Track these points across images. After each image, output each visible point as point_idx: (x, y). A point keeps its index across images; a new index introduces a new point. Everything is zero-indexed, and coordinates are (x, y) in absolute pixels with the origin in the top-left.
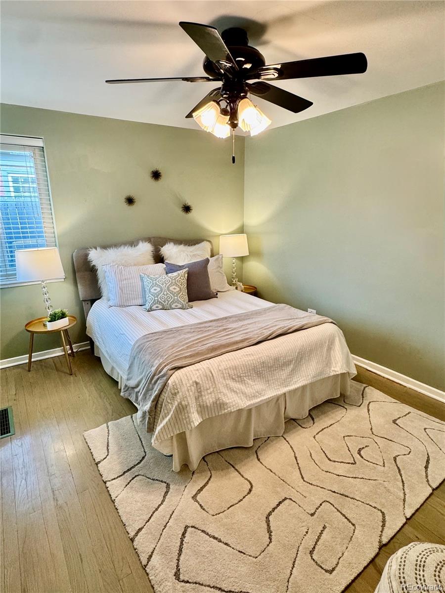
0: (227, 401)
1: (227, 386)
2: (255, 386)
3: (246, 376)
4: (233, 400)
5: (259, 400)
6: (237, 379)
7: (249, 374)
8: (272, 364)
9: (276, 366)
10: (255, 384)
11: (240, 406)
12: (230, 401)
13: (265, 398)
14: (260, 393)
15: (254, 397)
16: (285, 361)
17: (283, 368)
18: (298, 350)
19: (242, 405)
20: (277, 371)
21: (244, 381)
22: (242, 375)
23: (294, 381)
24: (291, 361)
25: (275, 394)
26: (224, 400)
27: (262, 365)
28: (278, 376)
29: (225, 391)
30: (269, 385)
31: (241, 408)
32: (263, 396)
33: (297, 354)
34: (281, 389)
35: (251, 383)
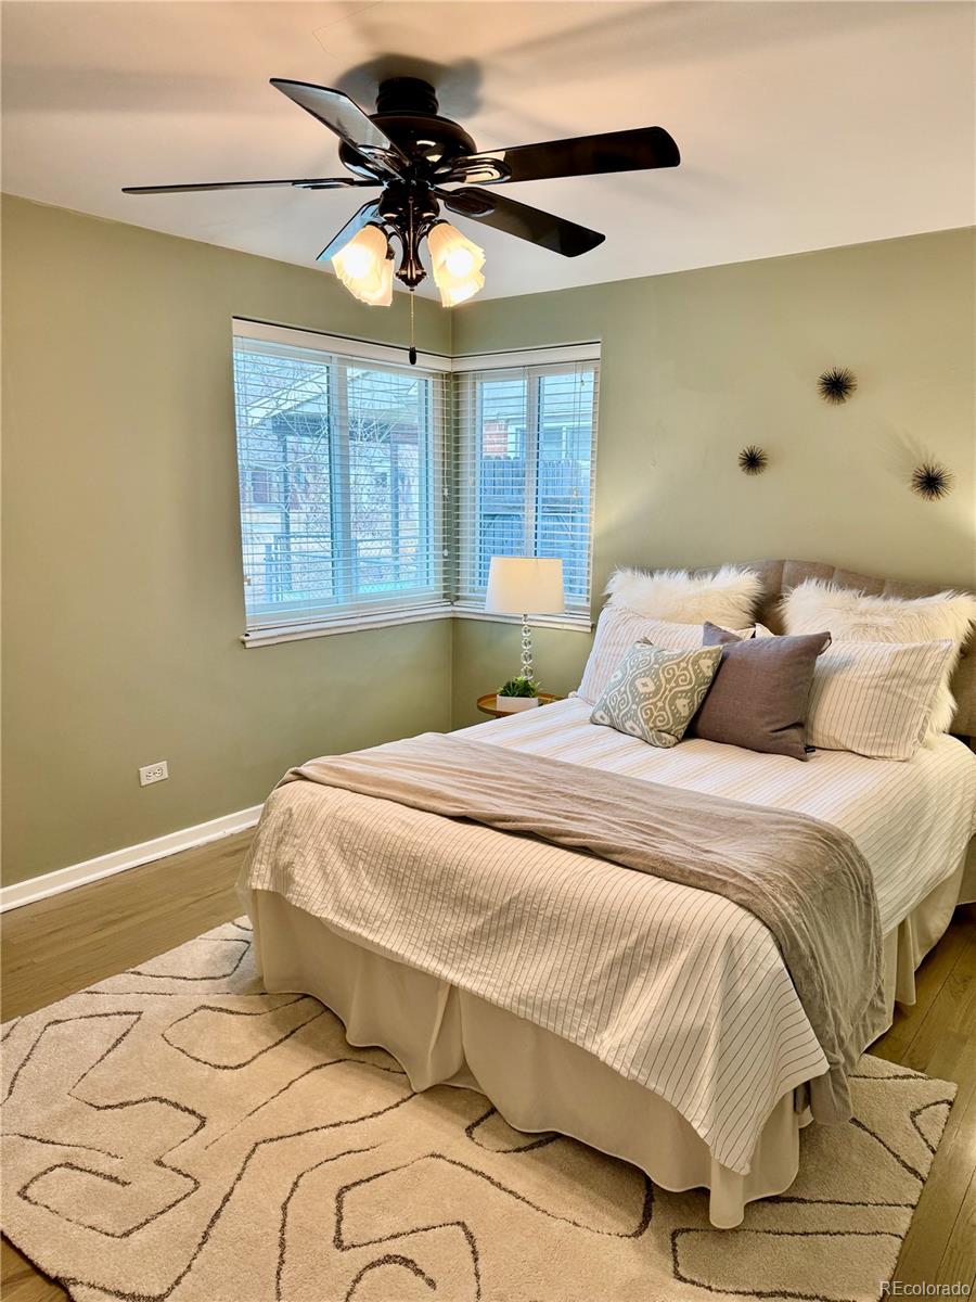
0: (297, 879)
1: (321, 854)
2: (367, 895)
3: (365, 861)
4: (307, 884)
5: (353, 928)
6: (348, 853)
7: (374, 861)
8: (431, 879)
9: (442, 889)
10: (372, 893)
11: (310, 904)
12: (302, 881)
13: (370, 937)
14: (366, 918)
15: (349, 912)
16: (467, 892)
17: (457, 910)
18: (516, 892)
19: (315, 908)
20: (439, 904)
21: (357, 867)
22: (359, 852)
23: (470, 965)
24: (483, 907)
25: (401, 952)
26: (296, 871)
27: (410, 864)
28: (434, 918)
29: (311, 859)
30: (403, 923)
31: (308, 910)
32: (372, 930)
33: (508, 898)
34: (423, 954)
35: (366, 883)
